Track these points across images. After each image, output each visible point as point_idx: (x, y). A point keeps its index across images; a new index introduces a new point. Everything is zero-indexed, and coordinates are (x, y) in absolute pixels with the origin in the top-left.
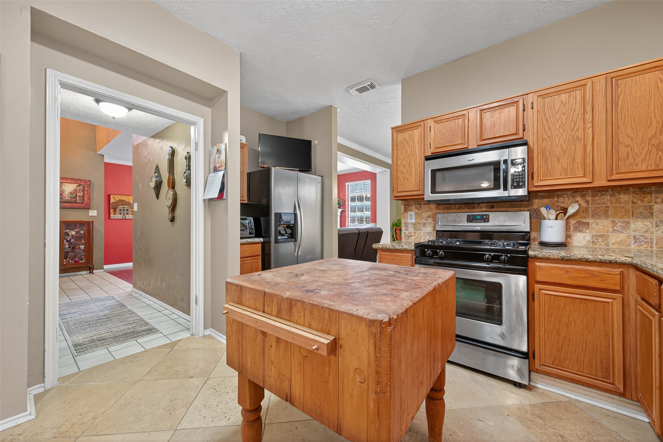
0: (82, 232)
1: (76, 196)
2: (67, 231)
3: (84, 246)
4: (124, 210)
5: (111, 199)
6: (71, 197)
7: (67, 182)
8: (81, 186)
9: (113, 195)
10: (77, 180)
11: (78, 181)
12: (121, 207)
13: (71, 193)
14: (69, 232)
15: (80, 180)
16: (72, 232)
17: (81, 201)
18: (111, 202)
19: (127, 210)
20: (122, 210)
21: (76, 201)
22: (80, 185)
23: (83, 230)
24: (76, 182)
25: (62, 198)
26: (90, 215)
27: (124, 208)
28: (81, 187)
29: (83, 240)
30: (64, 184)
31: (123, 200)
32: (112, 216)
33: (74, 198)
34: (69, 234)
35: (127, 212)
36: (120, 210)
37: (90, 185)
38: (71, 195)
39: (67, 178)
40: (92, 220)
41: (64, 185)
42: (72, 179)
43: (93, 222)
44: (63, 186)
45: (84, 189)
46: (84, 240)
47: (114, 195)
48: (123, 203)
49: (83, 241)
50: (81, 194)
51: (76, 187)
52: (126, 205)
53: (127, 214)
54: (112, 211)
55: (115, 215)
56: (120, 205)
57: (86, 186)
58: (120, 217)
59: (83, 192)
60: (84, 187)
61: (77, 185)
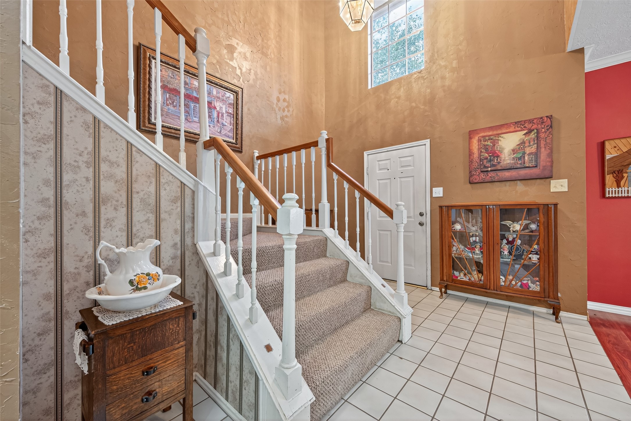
0: (533, 226)
1: (524, 153)
2: (508, 223)
3: (538, 256)
5: (607, 152)
6: (513, 158)
7: (507, 131)
8: (533, 133)
9: (612, 142)
10: (525, 121)
11: (526, 125)
13: (514, 151)
14: (510, 225)
15: (531, 121)
16: (515, 224)
17: (534, 164)
18: (608, 157)
21: (524, 163)
22: (530, 131)
23: (534, 223)
24: (523, 127)
25: (501, 162)
26: (552, 190)
28: (533, 135)
29: (535, 243)
30: (502, 135)
32: (611, 190)
33: (520, 159)
34: (511, 229)
37: (551, 127)
38: (514, 154)
39: (507, 124)
40: (554, 201)
41: (502, 137)
42: (516, 123)
43: (556, 205)
44: (500, 140)
45: (538, 137)
46: (538, 244)
47: (616, 141)
49: (536, 247)
50: (533, 149)
51: (524, 136)
54: (609, 179)
55: (619, 186)
57: (543, 130)
59: (537, 143)
60: (538, 133)
61: (525, 132)
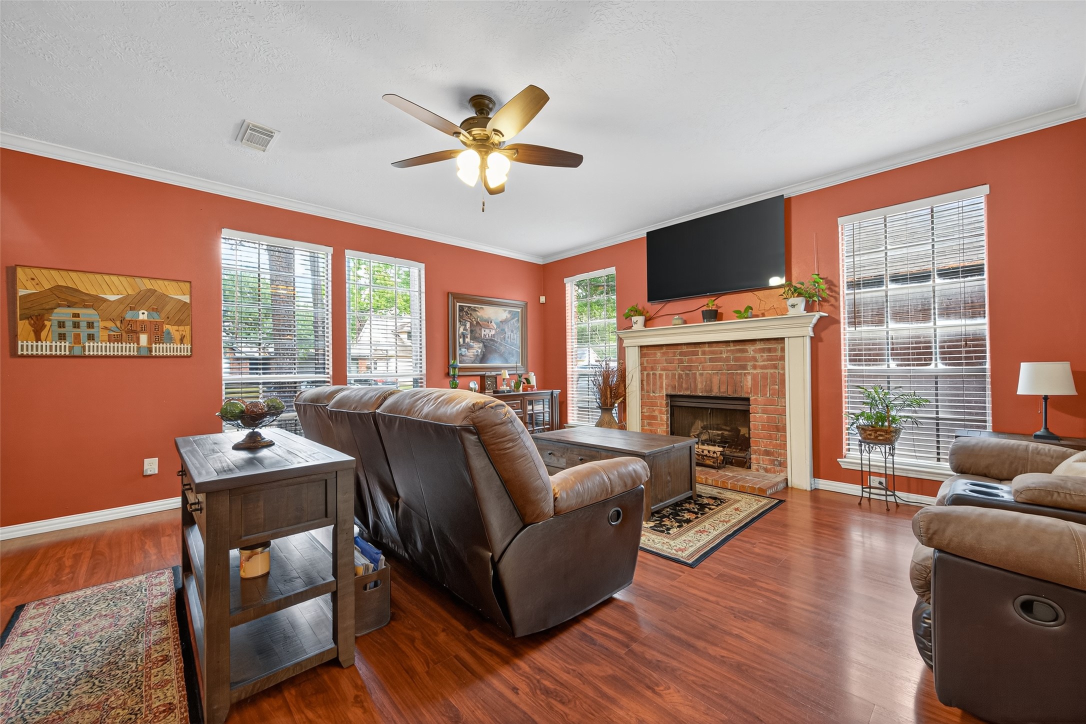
4: (76, 325)
5: (19, 284)
9: (27, 270)
12: (63, 313)
18: (21, 292)
19: (90, 325)
20: (69, 324)
27: (76, 315)
31: (74, 287)
32: (26, 346)
35: (91, 331)
36: (61, 325)
47: (35, 270)
48: (74, 300)
52: (86, 307)
53: (91, 337)
54: (23, 327)
55: (38, 339)
56: (59, 306)
58: (63, 348)
